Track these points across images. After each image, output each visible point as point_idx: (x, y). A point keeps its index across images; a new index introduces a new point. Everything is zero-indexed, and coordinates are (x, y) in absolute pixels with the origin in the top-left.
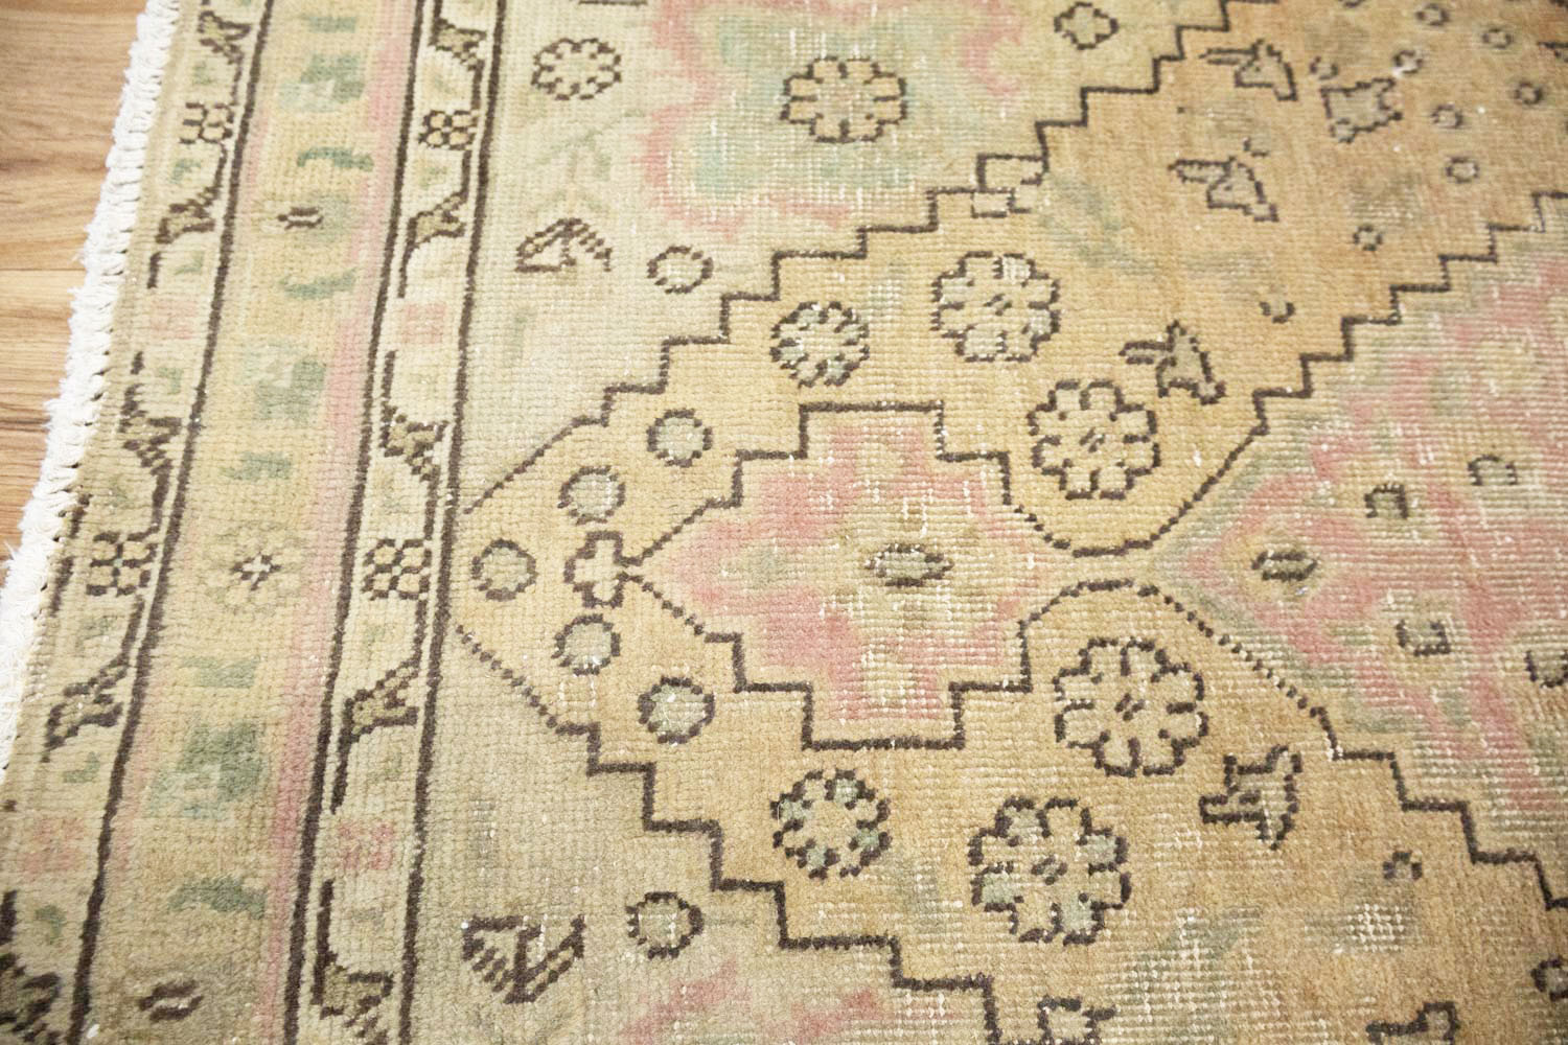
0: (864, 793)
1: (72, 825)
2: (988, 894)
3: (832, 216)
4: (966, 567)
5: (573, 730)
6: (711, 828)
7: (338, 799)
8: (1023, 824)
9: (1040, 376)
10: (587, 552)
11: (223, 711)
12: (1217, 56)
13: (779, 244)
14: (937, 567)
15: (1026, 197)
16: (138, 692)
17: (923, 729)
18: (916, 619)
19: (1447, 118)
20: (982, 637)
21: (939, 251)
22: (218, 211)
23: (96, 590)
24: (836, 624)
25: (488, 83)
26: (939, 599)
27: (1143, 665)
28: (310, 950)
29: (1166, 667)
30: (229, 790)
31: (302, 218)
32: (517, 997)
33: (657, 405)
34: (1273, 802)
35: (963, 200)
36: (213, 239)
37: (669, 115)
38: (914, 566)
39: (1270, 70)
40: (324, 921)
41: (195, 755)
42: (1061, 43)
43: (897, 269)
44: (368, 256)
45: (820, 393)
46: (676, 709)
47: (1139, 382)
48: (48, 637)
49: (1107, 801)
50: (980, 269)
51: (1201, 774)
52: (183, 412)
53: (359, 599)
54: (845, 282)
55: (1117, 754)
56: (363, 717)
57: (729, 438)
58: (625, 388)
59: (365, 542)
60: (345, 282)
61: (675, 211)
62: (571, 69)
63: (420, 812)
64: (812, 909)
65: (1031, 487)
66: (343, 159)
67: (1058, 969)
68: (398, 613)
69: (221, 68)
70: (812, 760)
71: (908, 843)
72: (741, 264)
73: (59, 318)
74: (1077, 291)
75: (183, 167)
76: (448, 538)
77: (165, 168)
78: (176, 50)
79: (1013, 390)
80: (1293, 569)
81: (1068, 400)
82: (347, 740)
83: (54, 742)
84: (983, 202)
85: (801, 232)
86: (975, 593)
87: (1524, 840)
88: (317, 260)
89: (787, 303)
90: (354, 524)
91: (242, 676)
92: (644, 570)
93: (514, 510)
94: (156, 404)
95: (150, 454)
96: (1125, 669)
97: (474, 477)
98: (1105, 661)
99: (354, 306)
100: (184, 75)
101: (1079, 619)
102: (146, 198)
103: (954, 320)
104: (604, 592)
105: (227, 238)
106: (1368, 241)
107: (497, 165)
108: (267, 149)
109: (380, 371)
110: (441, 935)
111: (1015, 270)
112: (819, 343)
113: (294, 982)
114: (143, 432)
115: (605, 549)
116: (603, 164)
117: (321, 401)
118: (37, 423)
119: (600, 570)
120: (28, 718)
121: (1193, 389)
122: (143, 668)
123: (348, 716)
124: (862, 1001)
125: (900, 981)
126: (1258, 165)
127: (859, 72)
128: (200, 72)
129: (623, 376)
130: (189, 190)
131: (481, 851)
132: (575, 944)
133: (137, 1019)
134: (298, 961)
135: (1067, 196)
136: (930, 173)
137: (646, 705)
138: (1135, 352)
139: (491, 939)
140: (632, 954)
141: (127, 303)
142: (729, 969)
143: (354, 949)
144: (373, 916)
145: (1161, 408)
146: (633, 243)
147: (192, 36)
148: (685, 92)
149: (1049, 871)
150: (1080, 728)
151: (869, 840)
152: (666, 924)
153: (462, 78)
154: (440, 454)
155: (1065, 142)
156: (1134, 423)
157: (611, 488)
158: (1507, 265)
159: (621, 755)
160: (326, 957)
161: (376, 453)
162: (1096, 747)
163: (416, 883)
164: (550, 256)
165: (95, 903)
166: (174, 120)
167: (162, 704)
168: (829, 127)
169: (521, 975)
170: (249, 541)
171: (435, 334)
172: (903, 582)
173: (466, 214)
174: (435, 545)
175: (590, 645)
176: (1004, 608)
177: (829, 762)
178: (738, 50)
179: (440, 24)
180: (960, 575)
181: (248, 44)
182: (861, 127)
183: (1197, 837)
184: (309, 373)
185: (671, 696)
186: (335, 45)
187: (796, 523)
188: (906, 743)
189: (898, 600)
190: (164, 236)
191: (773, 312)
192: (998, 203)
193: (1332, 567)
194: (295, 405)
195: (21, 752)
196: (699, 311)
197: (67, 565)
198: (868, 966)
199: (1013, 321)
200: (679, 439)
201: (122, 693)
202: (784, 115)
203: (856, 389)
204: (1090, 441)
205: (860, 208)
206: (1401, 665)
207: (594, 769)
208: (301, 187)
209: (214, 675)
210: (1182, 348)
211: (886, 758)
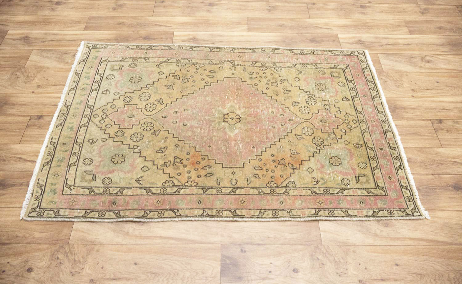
0: (123, 132)
1: (58, 133)
2: (131, 139)
3: (132, 89)
4: (136, 116)
5: (99, 127)
6: (110, 134)
7: (79, 131)
8: (135, 134)
9: (147, 102)
10: (104, 115)
11: (71, 126)
12: (173, 76)
13: (126, 91)
14: (134, 116)
15: (150, 88)
16: (64, 124)
17: (129, 128)
18: (131, 120)
19: (194, 82)
20: (136, 121)
21: (141, 92)
22: (75, 89)
23: (61, 117)
24: (124, 120)
25: (102, 78)
26: (133, 119)
27: (149, 124)
28: (76, 141)
29: (151, 124)
30: (71, 131)
31: (83, 89)
32: (92, 144)
33: (112, 104)
34: (157, 133)
35: (144, 88)
36: (74, 91)
37: (118, 81)
38: (132, 116)
39: (178, 77)
40: (77, 139)
41: (68, 128)
42: (158, 75)
43: (137, 94)
44: (88, 92)
45: (127, 103)
46: (108, 126)
47: (156, 103)
48: (57, 120)
49: (143, 133)
50: (144, 94)
51: (152, 131)
52: (70, 104)
53: (83, 118)
54: (131, 95)
55: (145, 130)
56: (82, 126)
57: (117, 107)
58: (109, 103)
59: (84, 114)
60: (86, 94)
61: (117, 89)
62: (109, 77)
63: (86, 133)
64: (116, 139)
65: (144, 111)
66: (87, 84)
67: (136, 144)
68: (87, 119)
69: (77, 77)
70: (119, 129)
71: (125, 135)
72: (122, 93)
73: (60, 98)
74: (153, 95)
75: (72, 85)
76: (92, 114)
77: (71, 85)
78: (73, 75)
79: (144, 103)
80: (165, 117)
81: (149, 104)
82: (81, 128)
83: (57, 127)
84: (146, 88)
85: (128, 91)
86: (136, 118)
87: (178, 136)
88: (84, 93)
89: (126, 96)
90: (84, 112)
91: (73, 123)
92: (108, 116)
93: (97, 112)
94: (68, 104)
95: (67, 108)
96: (148, 124)
97: (94, 109)
98: (146, 123)
99: (86, 97)
100: (73, 77)
101: (145, 120)
102: (69, 88)
103: (141, 98)
104: (104, 118)
105: (76, 91)
106: (182, 92)
107: (101, 85)
108: (80, 84)
109: (88, 101)
110: (86, 140)
111: (147, 94)
112: (127, 99)
113: (74, 143)
114: (66, 106)
115: (105, 115)
116: (111, 85)
117: (82, 104)
118: (57, 105)
119: (104, 116)
120: (55, 126)
121: (161, 103)
122: (65, 122)
123: (81, 126)
124: (119, 145)
125: (122, 144)
126: (174, 86)
127: (137, 77)
128: (75, 77)
129: (109, 102)
130: (73, 87)
131: (90, 135)
132: (97, 141)
133: (61, 145)
134: (74, 141)
135: (154, 88)
136: (142, 86)
137: (106, 126)
138: (156, 101)
139: (90, 141)
140: (101, 142)
141: (66, 96)
142: (109, 143)
143: (79, 141)
144: (81, 139)
145: (157, 105)
146: (112, 91)
147: (75, 74)
148: (120, 79)
149: (137, 137)
150: (142, 128)
151: (122, 135)
152: (105, 140)
153: (99, 78)
154: (92, 108)
155: (156, 83)
156: (155, 106)
157: (106, 110)
158: (194, 94)
159: (103, 129)
160: (77, 141)
161: (86, 108)
162: (143, 129)
163: (85, 137)
164: (105, 92)
165: (59, 138)
166: (72, 81)
167: (66, 125)
168: (133, 82)
169: (92, 143)
170: (74, 114)
171: (93, 99)
172: (130, 117)
173: (98, 89)
174: (90, 114)
175: (102, 122)
176: (138, 120)
177: (120, 130)
178: (126, 75)
179: (98, 73)
180: (135, 117)
181: (80, 75)
182: (136, 82)
183: (150, 135)
184: (81, 101)
185: (108, 125)
186: (88, 75)
187: (122, 113)
188: (127, 129)
189: (130, 118)
190: (70, 91)
191: (124, 97)
192: (148, 88)
193: (169, 117)
194: (80, 104)
195: (54, 128)
196: (117, 97)
197: (59, 115)
198: (120, 143)
199: (146, 98)
200: (113, 107)
201: (63, 124)
202: (129, 81)
203: (130, 103)
204: (150, 107)
205: (134, 89)
206: (172, 124)
207: (101, 130)
208: (83, 87)
209: (70, 123)
210: (161, 100)
211: (125, 130)
